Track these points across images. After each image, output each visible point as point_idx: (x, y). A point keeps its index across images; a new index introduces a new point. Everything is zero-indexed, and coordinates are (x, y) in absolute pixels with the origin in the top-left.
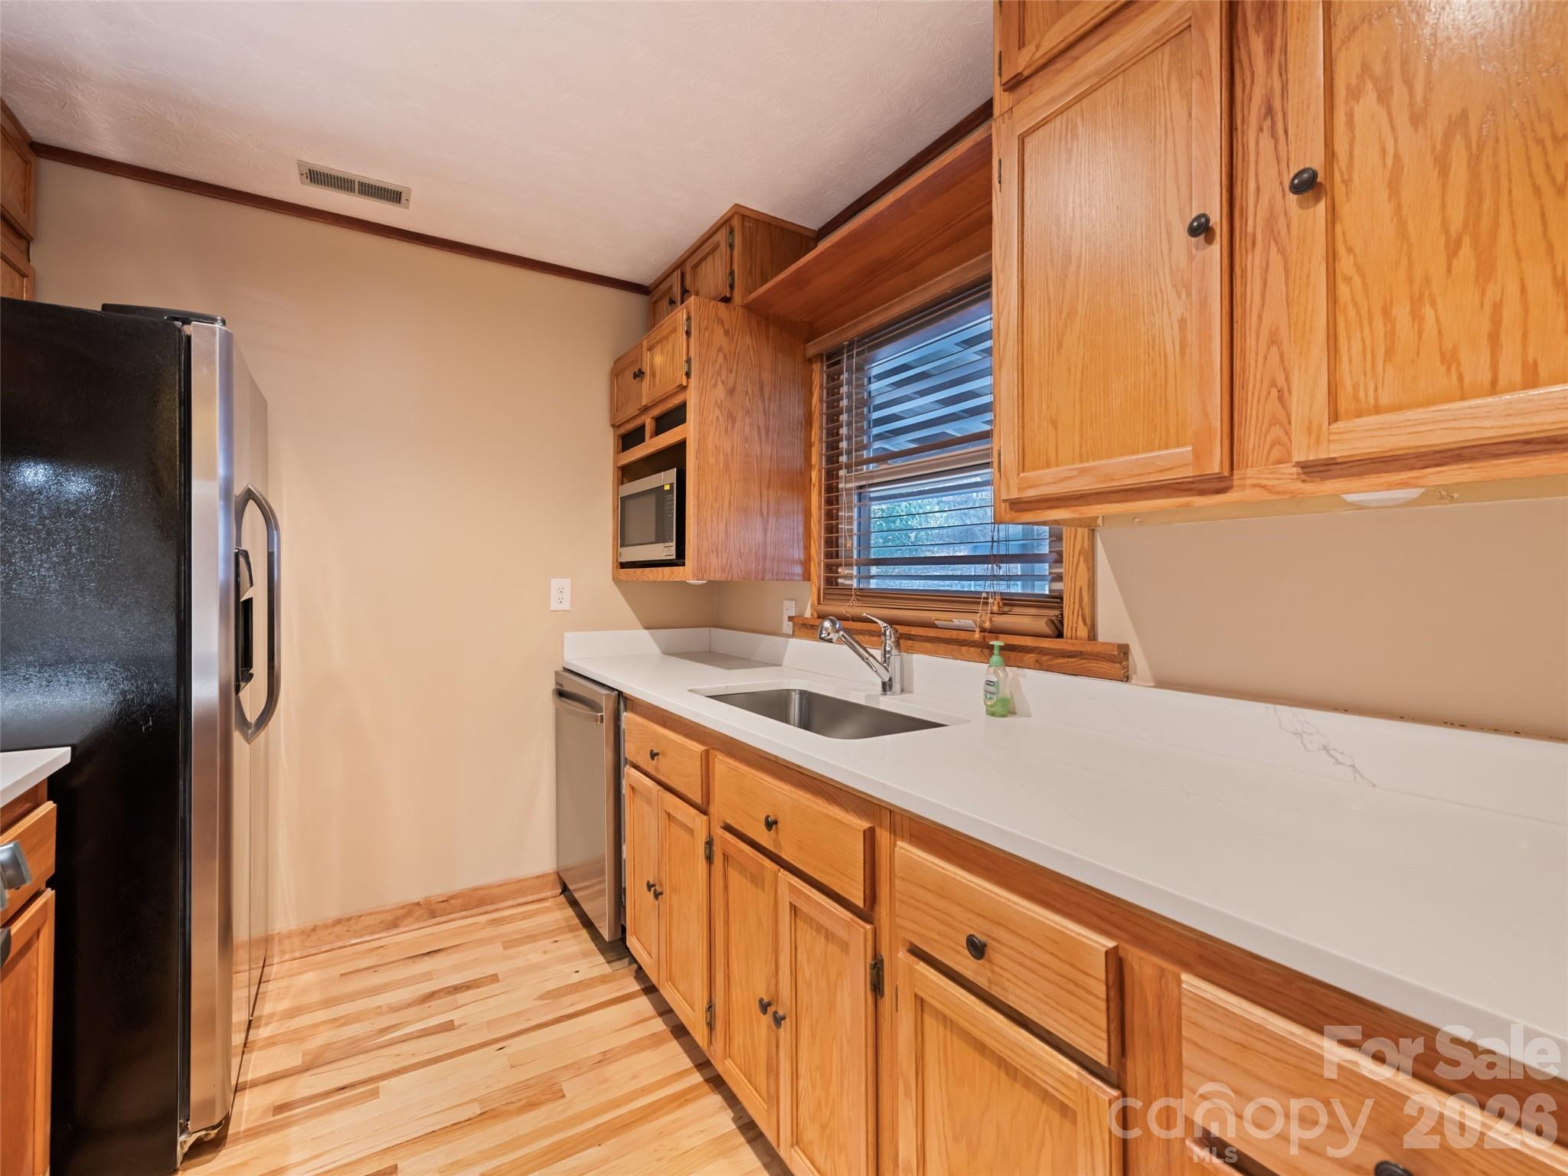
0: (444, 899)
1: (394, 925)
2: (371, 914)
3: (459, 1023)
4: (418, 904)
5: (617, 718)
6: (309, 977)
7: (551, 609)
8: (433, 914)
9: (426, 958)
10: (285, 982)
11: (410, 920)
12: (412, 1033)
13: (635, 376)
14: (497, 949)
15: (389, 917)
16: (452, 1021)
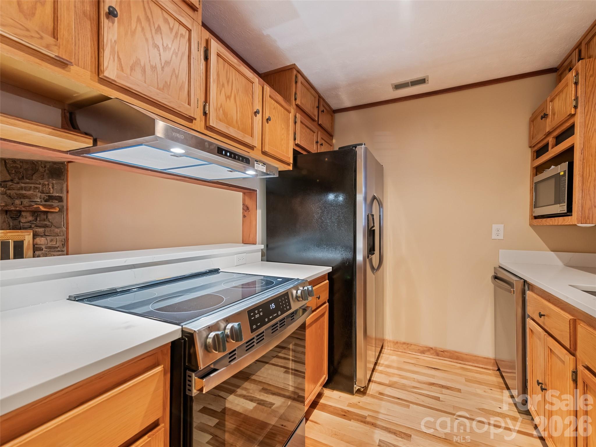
0: (442, 351)
1: (423, 352)
2: (415, 345)
3: (442, 400)
4: (432, 348)
5: (524, 293)
6: (394, 358)
7: (493, 238)
8: (438, 355)
9: (433, 370)
10: (387, 356)
11: (428, 353)
12: (424, 393)
13: (542, 118)
14: (463, 380)
15: (421, 349)
16: (439, 398)
